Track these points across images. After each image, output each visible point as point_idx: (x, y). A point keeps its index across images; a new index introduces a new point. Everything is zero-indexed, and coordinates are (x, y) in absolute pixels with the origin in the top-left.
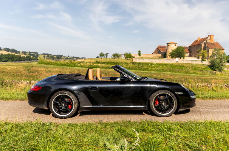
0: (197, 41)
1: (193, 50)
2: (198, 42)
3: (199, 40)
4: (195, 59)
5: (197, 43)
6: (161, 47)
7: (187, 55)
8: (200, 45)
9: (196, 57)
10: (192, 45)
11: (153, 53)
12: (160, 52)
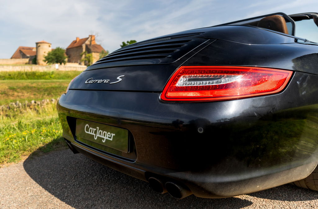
0: (75, 42)
1: (72, 53)
2: (76, 43)
3: (78, 41)
4: (76, 65)
5: (76, 45)
6: (23, 48)
7: (66, 60)
8: (80, 47)
9: (77, 62)
10: (70, 47)
11: (12, 58)
12: (24, 56)
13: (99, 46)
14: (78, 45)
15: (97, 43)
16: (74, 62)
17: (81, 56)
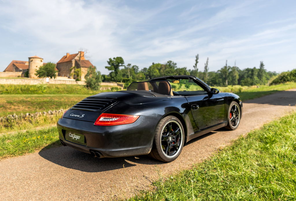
0: (65, 57)
1: (62, 68)
2: (67, 58)
3: (68, 56)
4: (66, 78)
5: (66, 60)
6: (17, 62)
7: (57, 74)
8: (70, 62)
9: (67, 76)
10: (61, 62)
11: (5, 71)
12: (17, 70)
13: (88, 61)
14: (68, 60)
15: (86, 59)
16: (63, 75)
17: (71, 70)
